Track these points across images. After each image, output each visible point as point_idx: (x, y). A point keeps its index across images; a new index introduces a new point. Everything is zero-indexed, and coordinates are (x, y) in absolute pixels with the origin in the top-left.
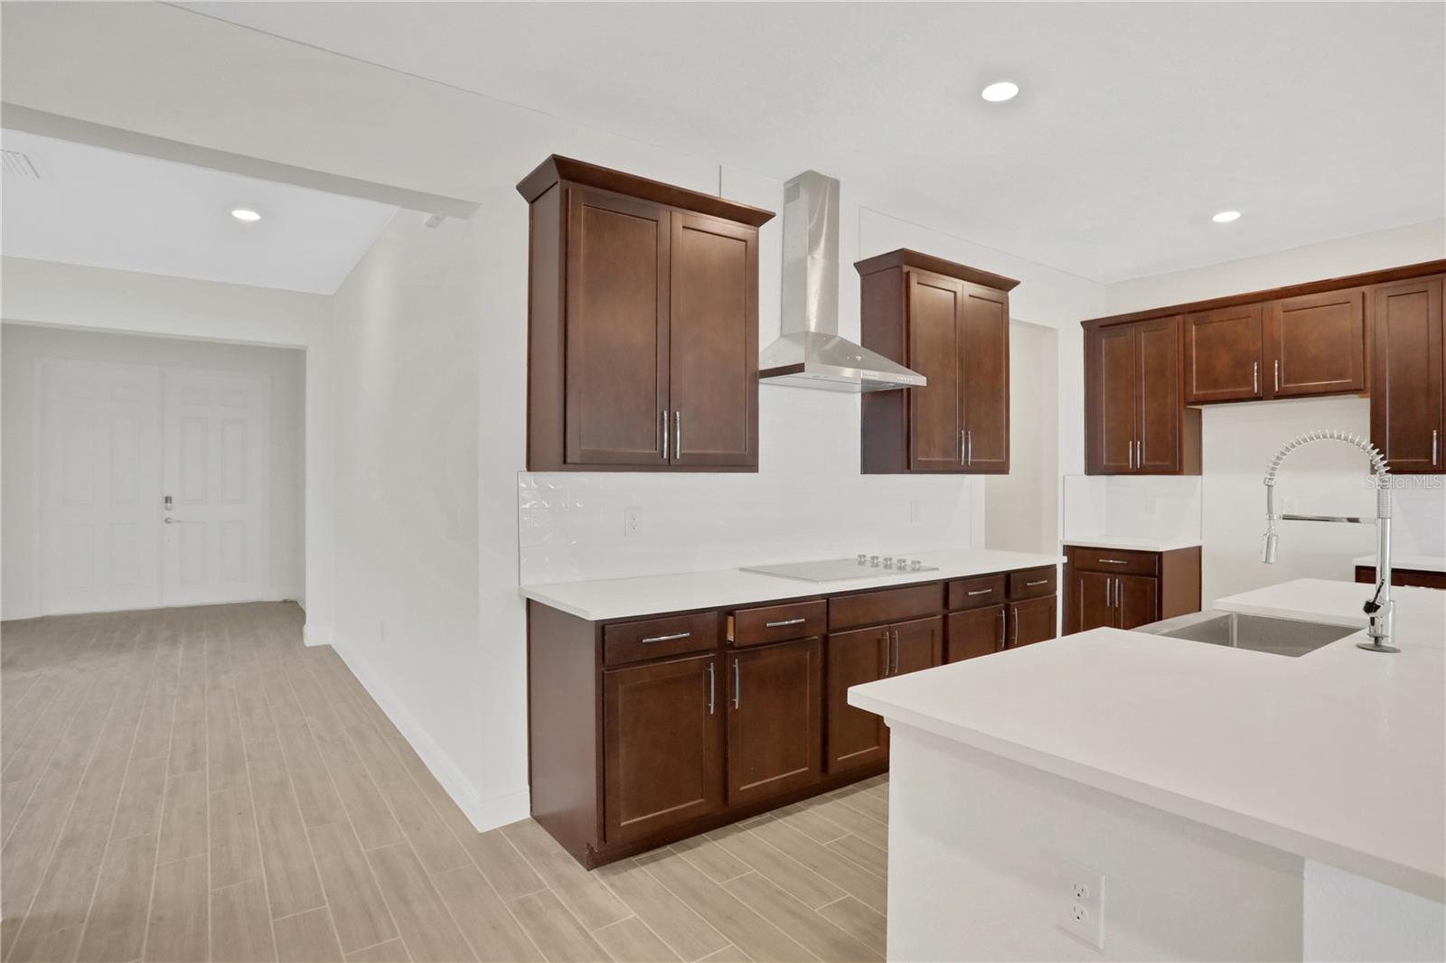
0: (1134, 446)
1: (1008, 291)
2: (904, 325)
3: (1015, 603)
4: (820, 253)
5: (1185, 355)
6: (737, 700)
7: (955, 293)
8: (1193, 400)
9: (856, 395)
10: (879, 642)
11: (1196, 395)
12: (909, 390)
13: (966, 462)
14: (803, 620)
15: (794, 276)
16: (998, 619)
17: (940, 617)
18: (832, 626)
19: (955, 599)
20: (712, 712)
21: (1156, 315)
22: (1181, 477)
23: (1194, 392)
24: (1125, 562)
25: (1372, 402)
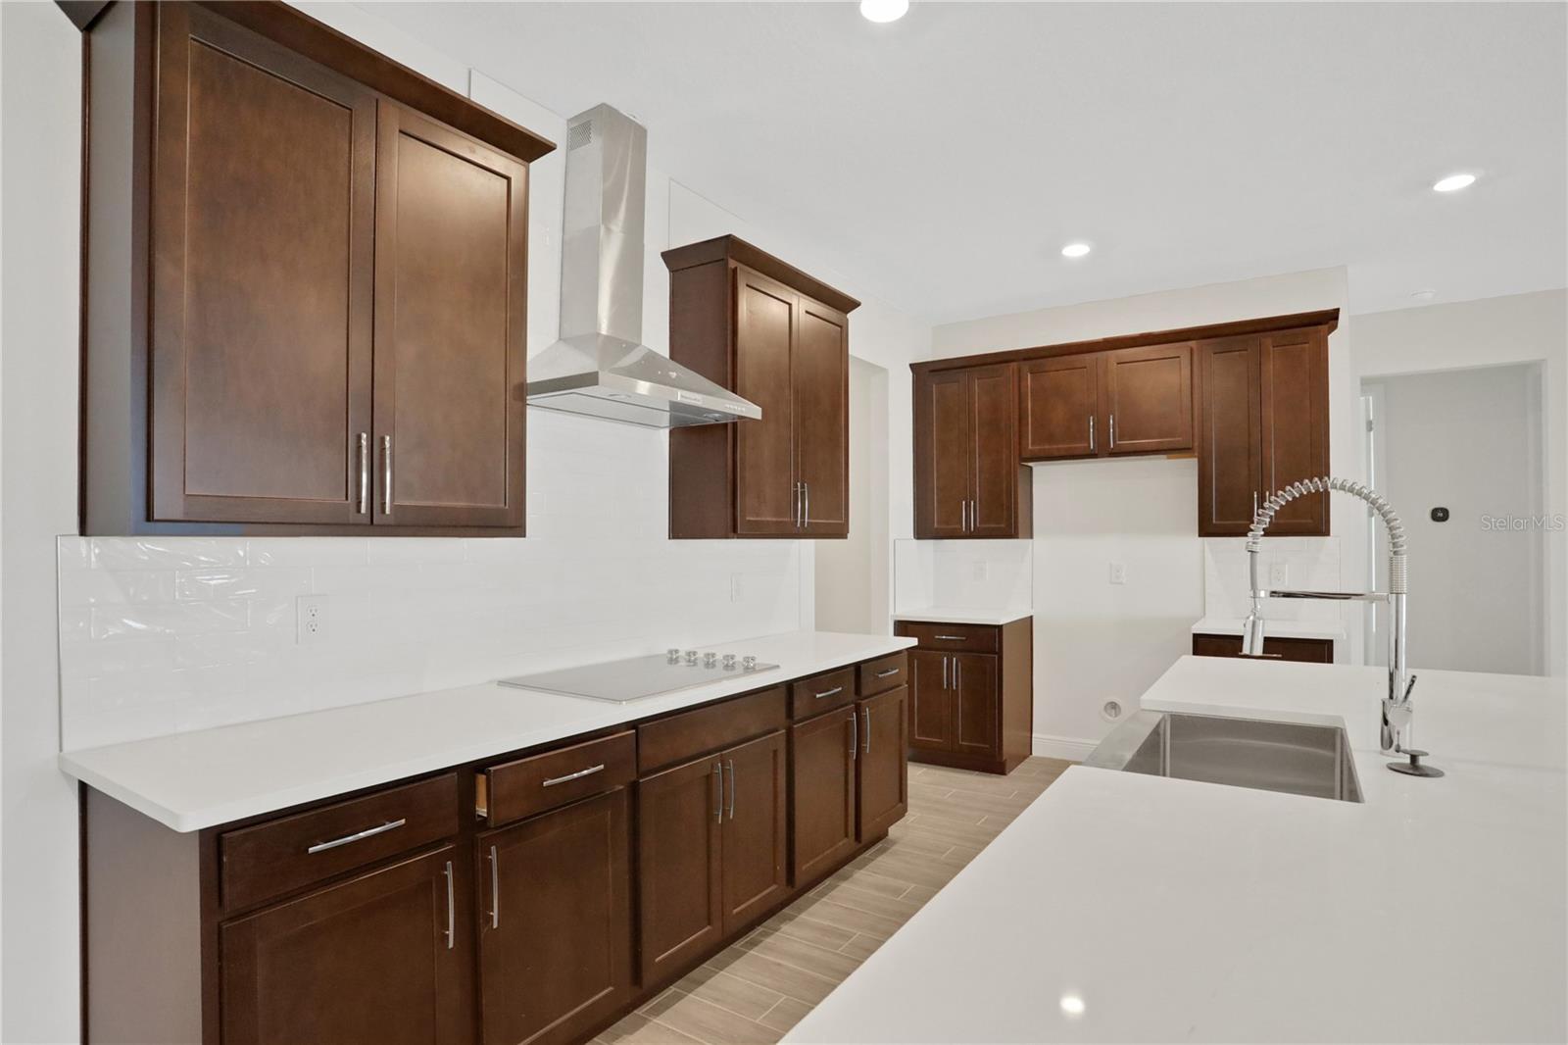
0: (968, 506)
1: (847, 313)
2: (729, 337)
3: (866, 701)
4: (618, 226)
5: (1020, 409)
6: (495, 914)
7: (790, 305)
8: (1028, 456)
9: (662, 431)
10: (709, 777)
11: (1031, 450)
12: (735, 424)
13: (803, 523)
14: (602, 767)
15: (579, 256)
16: (847, 725)
17: (784, 731)
18: (644, 767)
19: (800, 705)
20: (451, 945)
21: (989, 360)
22: (1016, 540)
23: (1030, 447)
24: (964, 638)
25: (1199, 462)
